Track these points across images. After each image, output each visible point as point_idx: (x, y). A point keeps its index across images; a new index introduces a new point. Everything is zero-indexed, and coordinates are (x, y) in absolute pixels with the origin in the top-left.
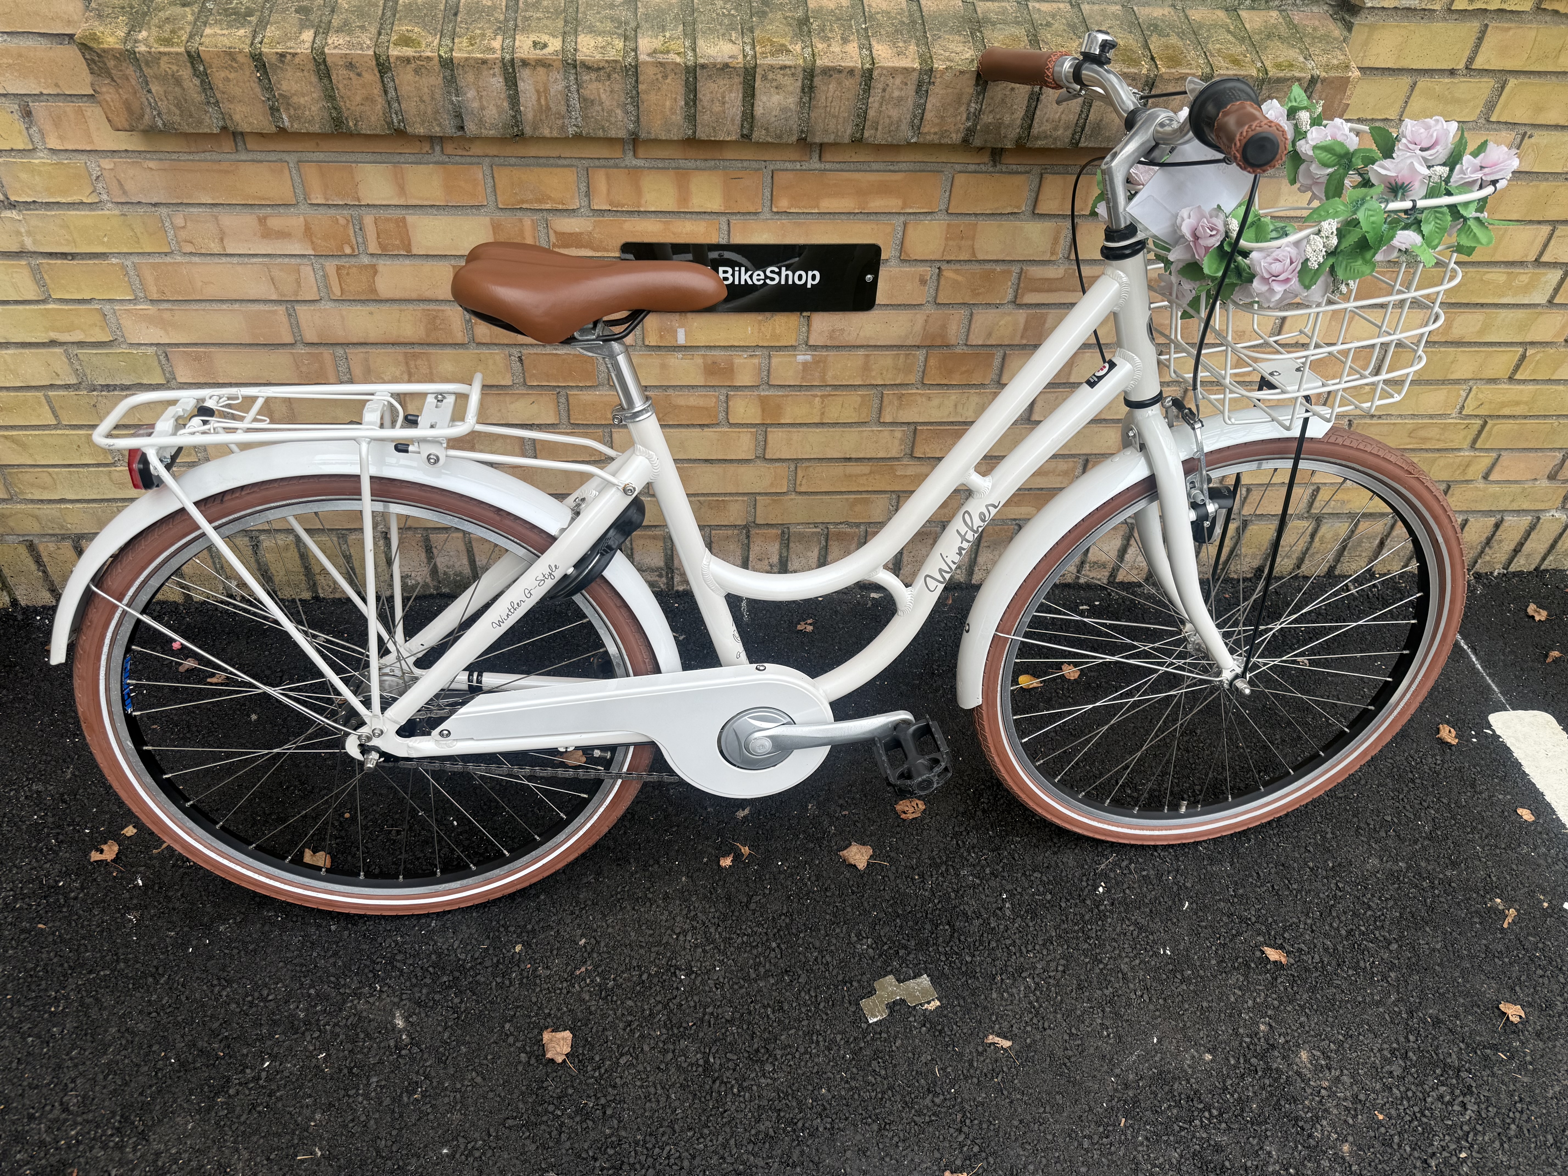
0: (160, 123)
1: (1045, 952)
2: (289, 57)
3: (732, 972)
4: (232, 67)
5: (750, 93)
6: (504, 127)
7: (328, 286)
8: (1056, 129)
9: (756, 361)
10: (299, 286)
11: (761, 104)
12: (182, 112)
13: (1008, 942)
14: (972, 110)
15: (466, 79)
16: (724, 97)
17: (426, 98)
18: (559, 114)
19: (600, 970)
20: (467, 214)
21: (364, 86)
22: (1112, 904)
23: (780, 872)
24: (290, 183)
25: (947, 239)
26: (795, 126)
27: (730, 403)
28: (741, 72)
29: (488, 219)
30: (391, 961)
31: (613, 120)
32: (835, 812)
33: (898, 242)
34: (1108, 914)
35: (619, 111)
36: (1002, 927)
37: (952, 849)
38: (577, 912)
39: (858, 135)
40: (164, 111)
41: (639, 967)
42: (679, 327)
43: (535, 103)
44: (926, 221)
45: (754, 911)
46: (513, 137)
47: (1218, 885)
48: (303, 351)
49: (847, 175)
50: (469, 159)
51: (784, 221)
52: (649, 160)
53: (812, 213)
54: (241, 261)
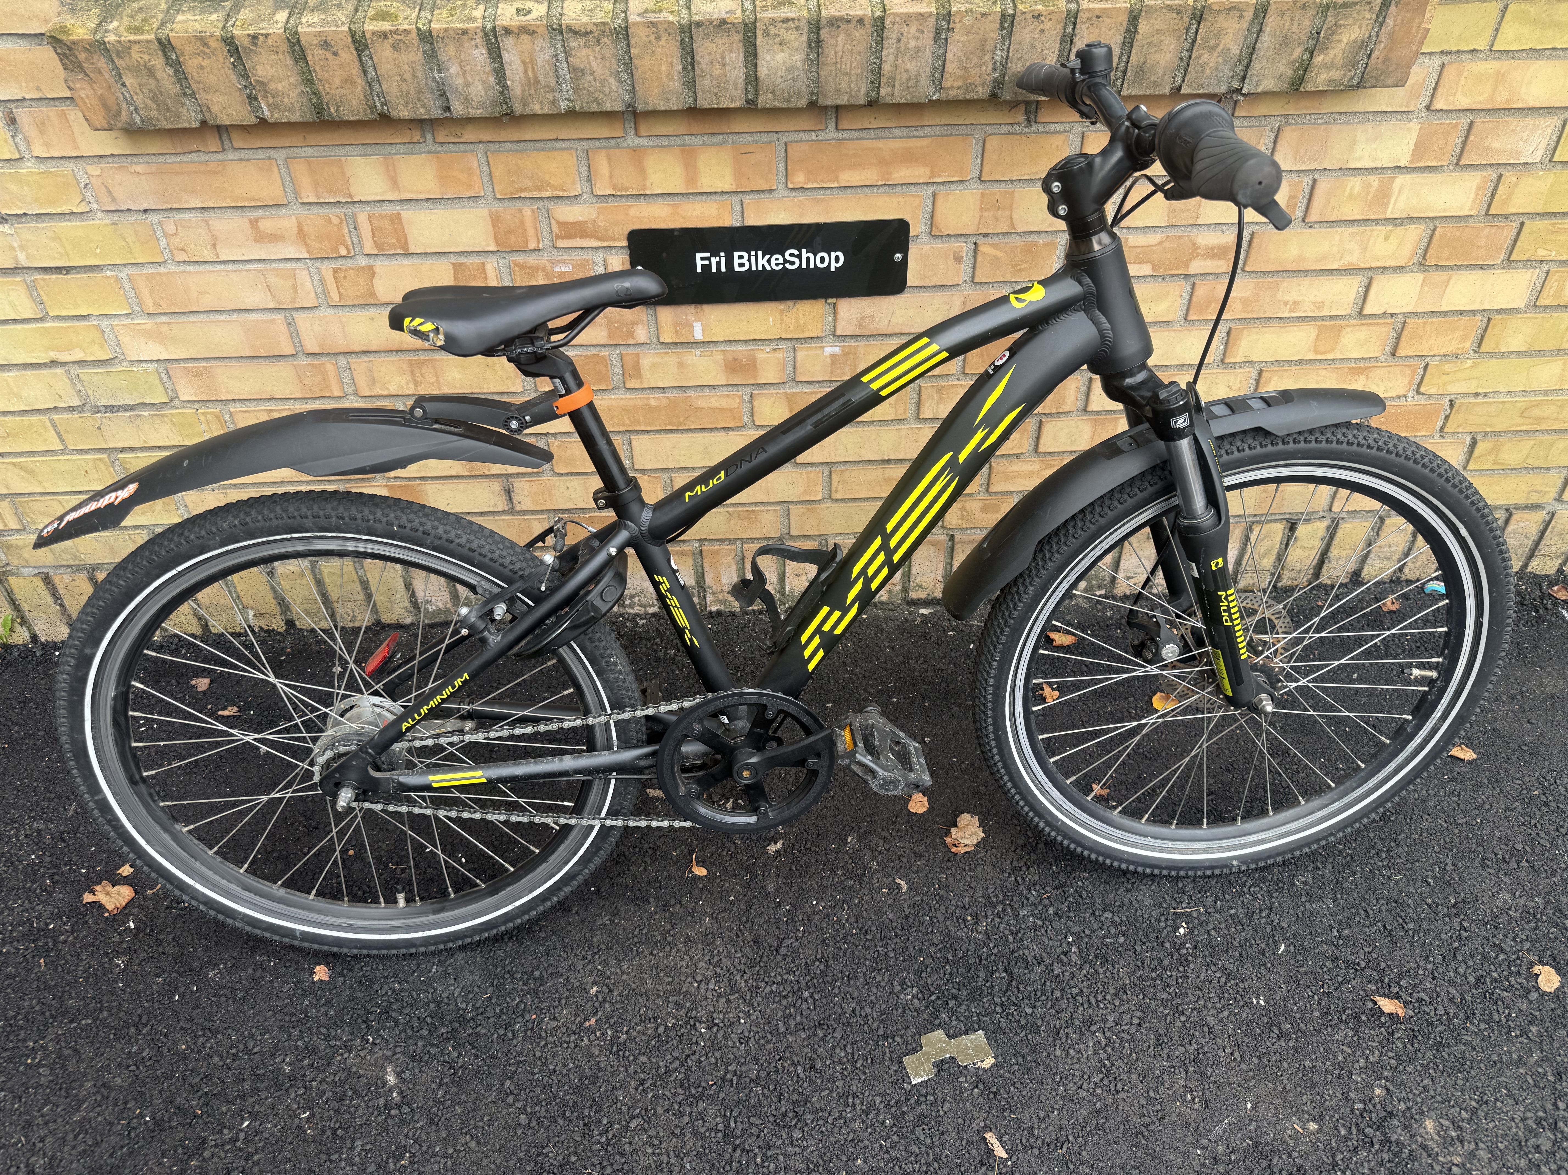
0: (138, 120)
1: (1117, 1003)
2: (261, 38)
3: (758, 1025)
4: (205, 53)
5: (751, 53)
6: (491, 105)
7: (325, 292)
9: (780, 355)
10: (296, 292)
11: (764, 63)
12: (158, 105)
13: (1075, 991)
14: (999, 59)
15: (447, 52)
16: (723, 58)
17: (407, 76)
18: (548, 86)
19: (612, 1021)
20: (464, 207)
21: (341, 66)
22: (1196, 947)
23: (814, 913)
24: (279, 181)
25: (981, 210)
26: (803, 87)
27: (755, 403)
28: (740, 28)
30: (386, 1012)
31: (607, 90)
32: (877, 845)
33: (928, 216)
34: (1190, 958)
35: (612, 81)
36: (1067, 974)
37: (1009, 886)
38: (589, 957)
39: (874, 94)
40: (141, 106)
41: (656, 1019)
42: (696, 321)
43: (522, 76)
44: (958, 190)
45: (785, 956)
46: (503, 116)
47: (1319, 924)
48: (305, 363)
49: (867, 143)
50: (462, 147)
51: (802, 197)
52: (652, 138)
53: (832, 188)
54: (235, 268)
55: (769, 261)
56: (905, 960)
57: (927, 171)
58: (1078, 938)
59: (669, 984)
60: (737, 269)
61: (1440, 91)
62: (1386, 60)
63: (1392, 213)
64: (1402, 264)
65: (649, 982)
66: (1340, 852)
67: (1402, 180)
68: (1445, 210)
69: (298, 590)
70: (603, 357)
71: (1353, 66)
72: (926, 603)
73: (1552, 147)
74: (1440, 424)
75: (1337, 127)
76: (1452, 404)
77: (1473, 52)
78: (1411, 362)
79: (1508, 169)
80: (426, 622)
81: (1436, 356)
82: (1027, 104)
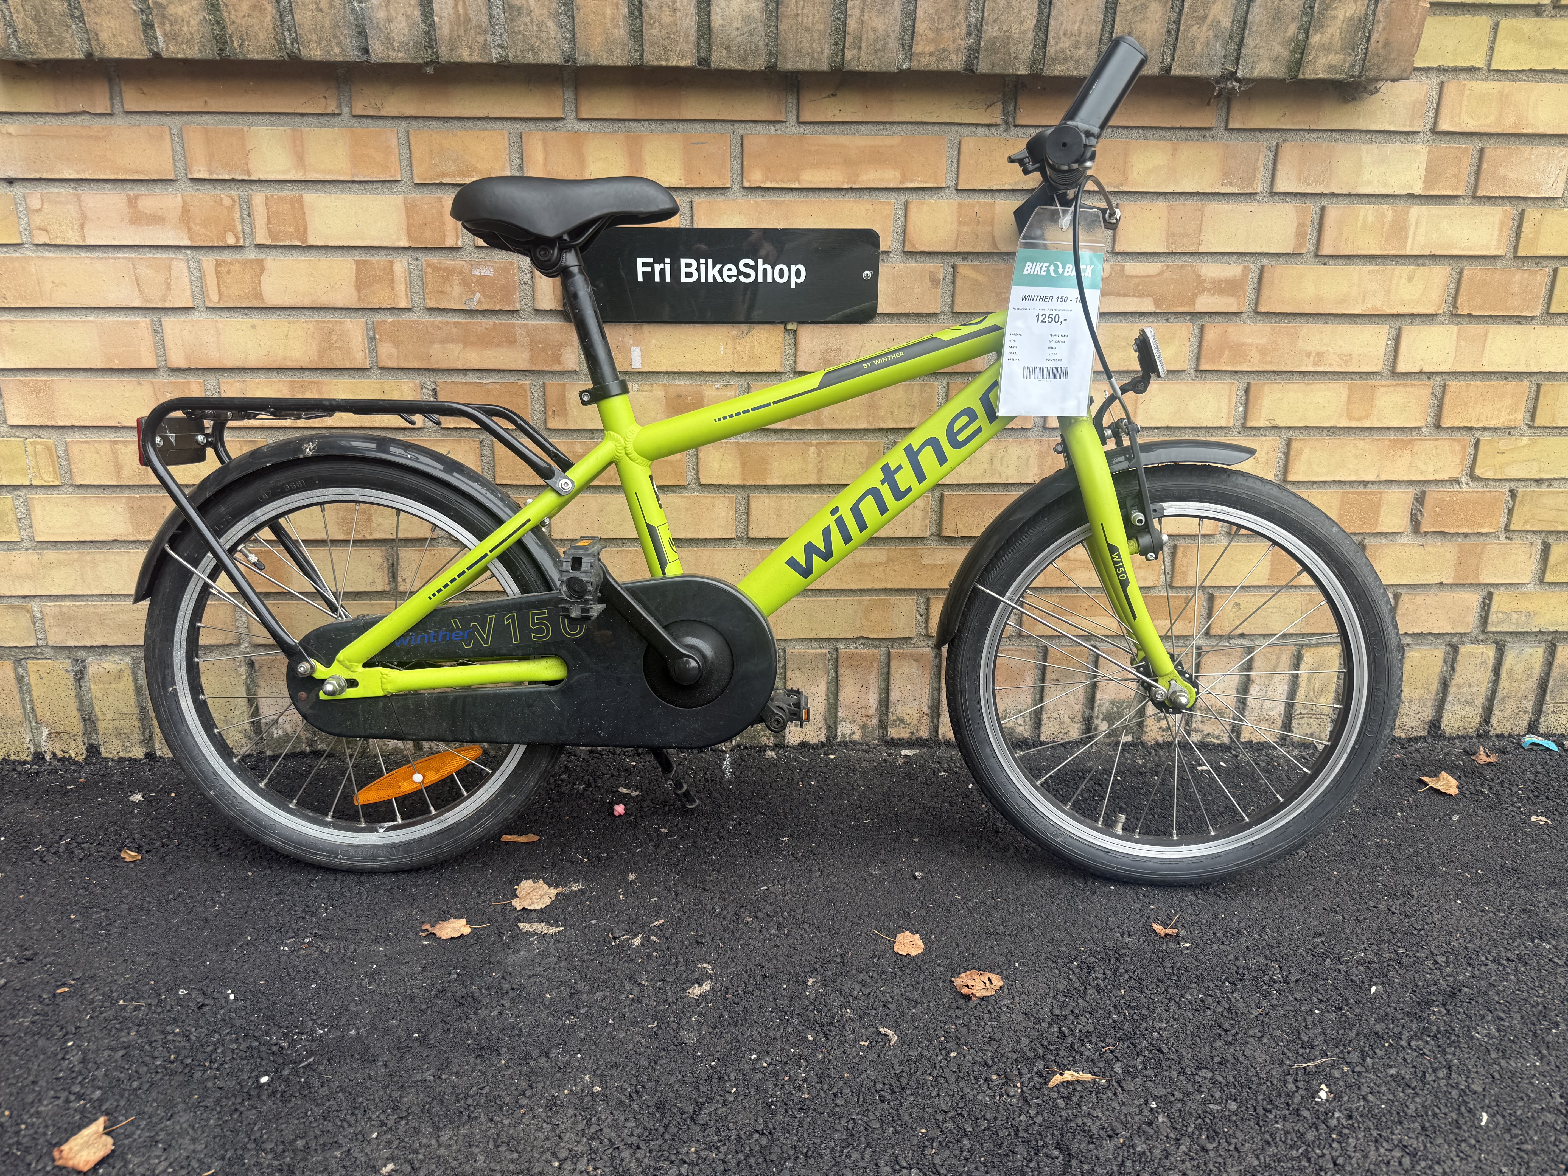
0: (14, 47)
6: (415, 47)
7: (203, 291)
8: (1076, 46)
10: (169, 288)
11: (718, 10)
12: (40, 27)
14: (973, 20)
16: (674, 2)
17: (324, 5)
18: (480, 27)
20: (377, 193)
22: (1350, 1117)
23: (754, 1070)
24: (170, 152)
25: (959, 222)
26: (761, 44)
27: (701, 455)
29: (401, 197)
31: (544, 35)
32: (852, 989)
33: (899, 231)
34: (1346, 1131)
35: (550, 24)
36: (1157, 1152)
37: (1051, 1039)
38: (391, 1123)
39: (838, 59)
42: (635, 345)
43: (451, 11)
44: (932, 200)
45: (705, 1126)
46: (427, 64)
47: (1530, 1088)
48: (166, 380)
49: (831, 139)
50: (381, 122)
51: (759, 199)
52: (594, 123)
53: (792, 189)
54: (102, 255)
55: (720, 272)
56: (896, 1132)
57: (898, 175)
58: (1166, 1102)
59: (512, 1161)
60: (684, 279)
61: (1444, 111)
62: (1386, 44)
63: (1412, 248)
64: (1431, 311)
65: (481, 1158)
66: (1526, 1000)
67: (1416, 211)
68: (1470, 248)
69: (111, 698)
70: (521, 387)
71: (1353, 50)
72: (910, 744)
74: (1504, 520)
75: (1340, 146)
76: (1513, 494)
77: (1471, 70)
78: (1458, 435)
79: (1529, 203)
80: (269, 753)
81: (1485, 429)
82: (1005, 103)
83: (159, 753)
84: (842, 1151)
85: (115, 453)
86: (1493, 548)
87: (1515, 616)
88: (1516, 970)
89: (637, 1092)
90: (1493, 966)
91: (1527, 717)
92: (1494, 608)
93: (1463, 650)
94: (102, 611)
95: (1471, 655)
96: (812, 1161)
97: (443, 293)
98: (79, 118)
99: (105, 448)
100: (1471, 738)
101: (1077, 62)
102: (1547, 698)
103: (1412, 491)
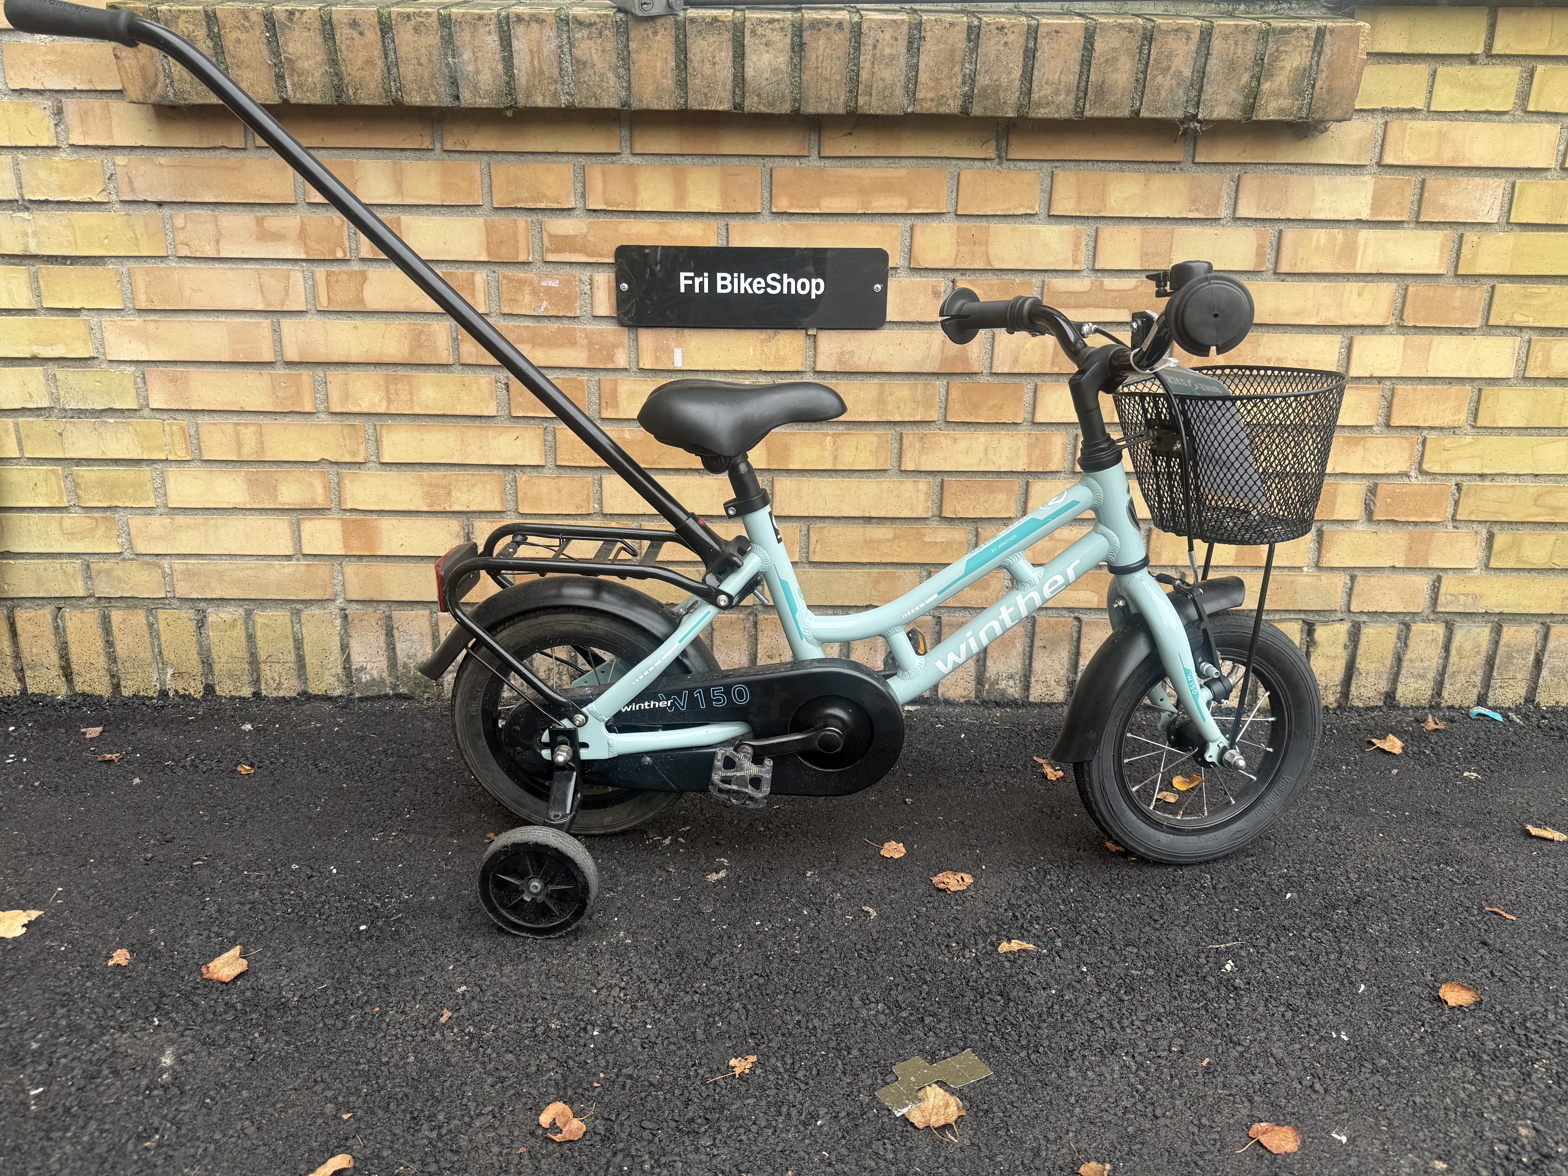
0: (171, 95)
1: (1149, 1029)
2: (297, 14)
3: (669, 1031)
4: (244, 27)
5: (739, 54)
6: (497, 95)
7: (315, 297)
8: (1057, 93)
10: (287, 295)
11: (751, 64)
13: (1092, 1015)
14: (967, 71)
15: (463, 37)
16: (714, 57)
17: (424, 60)
18: (551, 78)
20: (462, 215)
21: (365, 47)
22: (1248, 983)
23: (757, 932)
25: (958, 243)
26: (787, 91)
28: (730, 26)
29: (482, 219)
31: (605, 85)
32: (843, 880)
33: (906, 250)
34: (1242, 992)
35: (610, 75)
36: (1082, 1001)
37: (1005, 920)
38: (464, 960)
39: (852, 104)
40: (177, 78)
41: (534, 1020)
42: (677, 347)
43: (528, 65)
44: (935, 224)
45: (714, 969)
46: (507, 108)
47: (1406, 968)
48: (282, 372)
49: (847, 171)
50: (467, 156)
51: (785, 223)
52: (646, 158)
53: (813, 214)
54: (233, 266)
55: (751, 284)
56: (869, 978)
57: (905, 202)
58: (1095, 968)
59: (560, 988)
60: (720, 290)
61: (1388, 147)
62: (1329, 91)
63: (1361, 267)
64: (1379, 322)
65: (535, 985)
66: (1420, 907)
67: (1364, 234)
68: (1414, 267)
69: (226, 644)
70: (580, 382)
71: (1300, 95)
73: (1506, 209)
74: (1450, 510)
75: (1294, 178)
76: (1459, 487)
77: (1412, 111)
78: (1407, 434)
79: (1468, 228)
80: (357, 695)
81: (1432, 428)
82: (998, 140)
83: (264, 693)
84: (824, 989)
85: (237, 433)
86: (1441, 535)
87: (1462, 598)
88: (1418, 886)
89: (662, 945)
90: (1397, 882)
91: (1475, 691)
92: (1443, 590)
93: (1414, 628)
94: (221, 568)
95: (1422, 632)
96: (799, 995)
97: (516, 301)
98: (218, 152)
99: (230, 429)
100: (1424, 708)
101: (1058, 106)
102: (1495, 674)
103: (1366, 482)
